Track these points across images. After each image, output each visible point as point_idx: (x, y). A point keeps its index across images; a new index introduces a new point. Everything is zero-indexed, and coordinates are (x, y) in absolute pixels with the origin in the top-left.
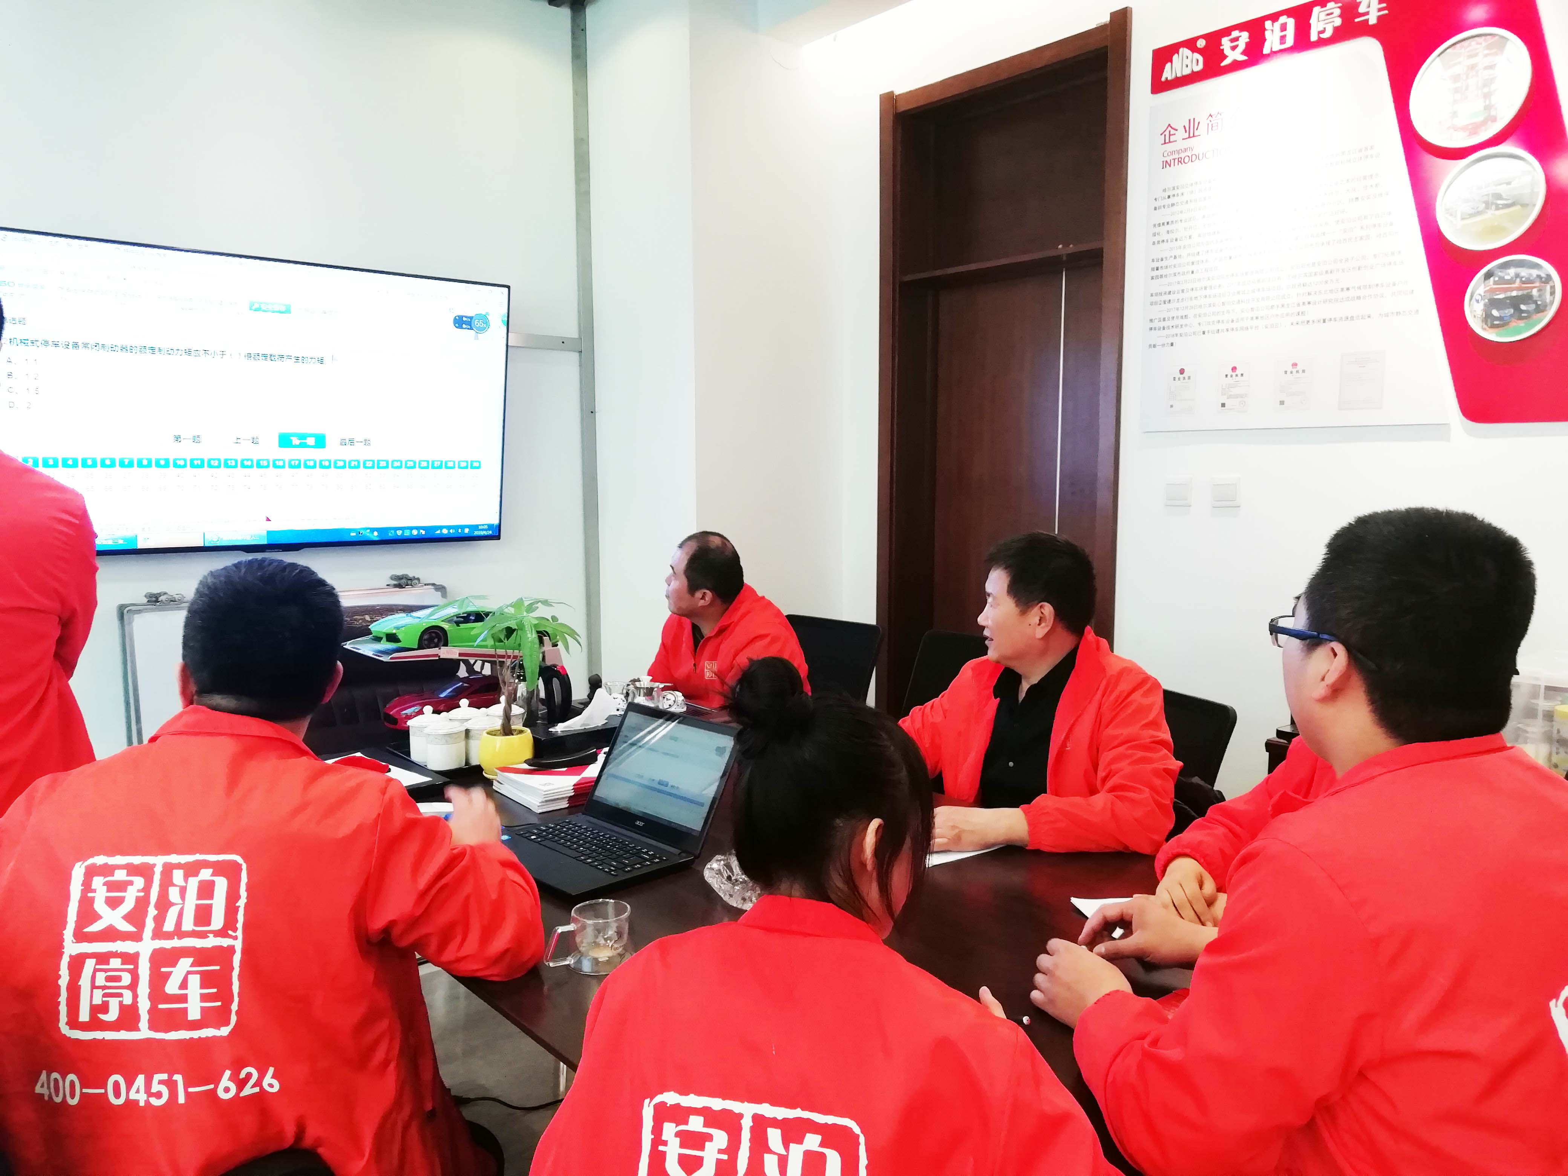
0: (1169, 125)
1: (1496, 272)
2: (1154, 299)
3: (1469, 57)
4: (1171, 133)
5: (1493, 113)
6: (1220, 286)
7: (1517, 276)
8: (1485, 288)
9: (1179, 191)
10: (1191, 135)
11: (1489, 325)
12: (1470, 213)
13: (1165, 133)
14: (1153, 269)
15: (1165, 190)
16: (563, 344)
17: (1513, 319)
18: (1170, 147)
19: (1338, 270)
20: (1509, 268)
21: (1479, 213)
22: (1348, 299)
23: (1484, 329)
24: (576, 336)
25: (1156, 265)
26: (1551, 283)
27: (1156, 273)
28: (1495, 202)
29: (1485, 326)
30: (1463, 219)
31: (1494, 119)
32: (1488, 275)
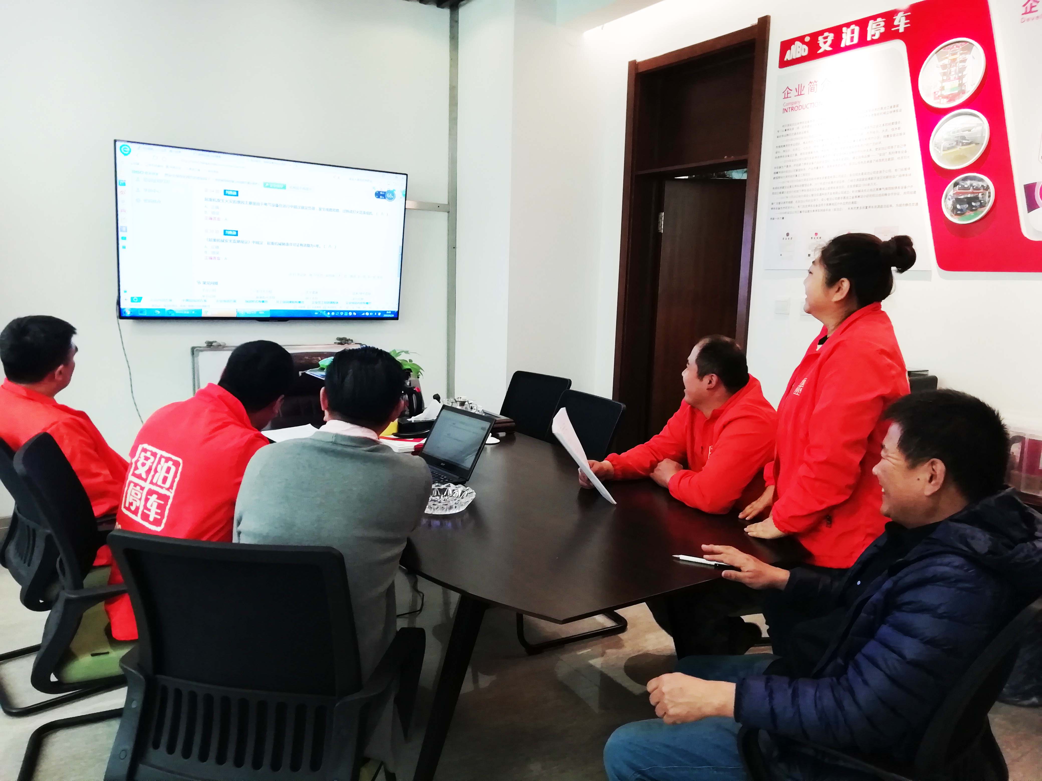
0: (788, 88)
1: (960, 183)
2: (775, 191)
3: (953, 54)
4: (789, 92)
5: (963, 88)
6: (811, 184)
7: (971, 185)
8: (954, 192)
9: (791, 127)
10: (800, 94)
11: (955, 213)
12: (948, 147)
13: (785, 92)
14: (775, 173)
15: (783, 126)
16: (438, 207)
17: (968, 211)
18: (787, 100)
19: (875, 178)
20: (967, 181)
21: (953, 147)
22: (880, 195)
23: (952, 216)
24: (447, 203)
25: (777, 170)
26: (989, 191)
27: (776, 175)
28: (961, 141)
29: (953, 214)
30: (944, 150)
31: (964, 92)
32: (956, 184)
